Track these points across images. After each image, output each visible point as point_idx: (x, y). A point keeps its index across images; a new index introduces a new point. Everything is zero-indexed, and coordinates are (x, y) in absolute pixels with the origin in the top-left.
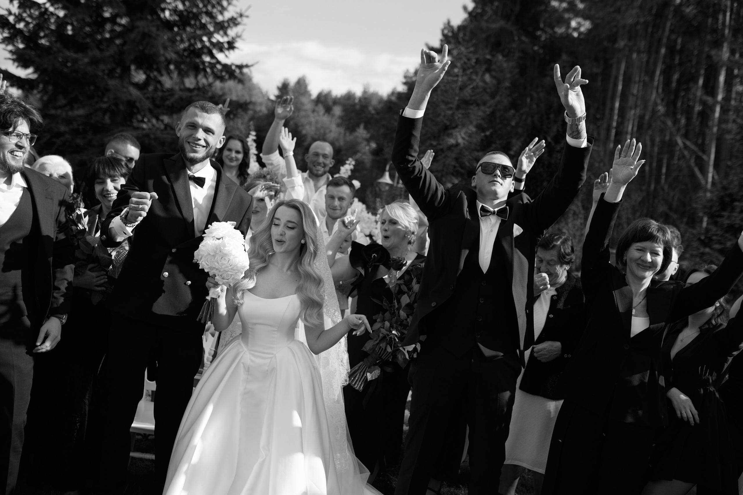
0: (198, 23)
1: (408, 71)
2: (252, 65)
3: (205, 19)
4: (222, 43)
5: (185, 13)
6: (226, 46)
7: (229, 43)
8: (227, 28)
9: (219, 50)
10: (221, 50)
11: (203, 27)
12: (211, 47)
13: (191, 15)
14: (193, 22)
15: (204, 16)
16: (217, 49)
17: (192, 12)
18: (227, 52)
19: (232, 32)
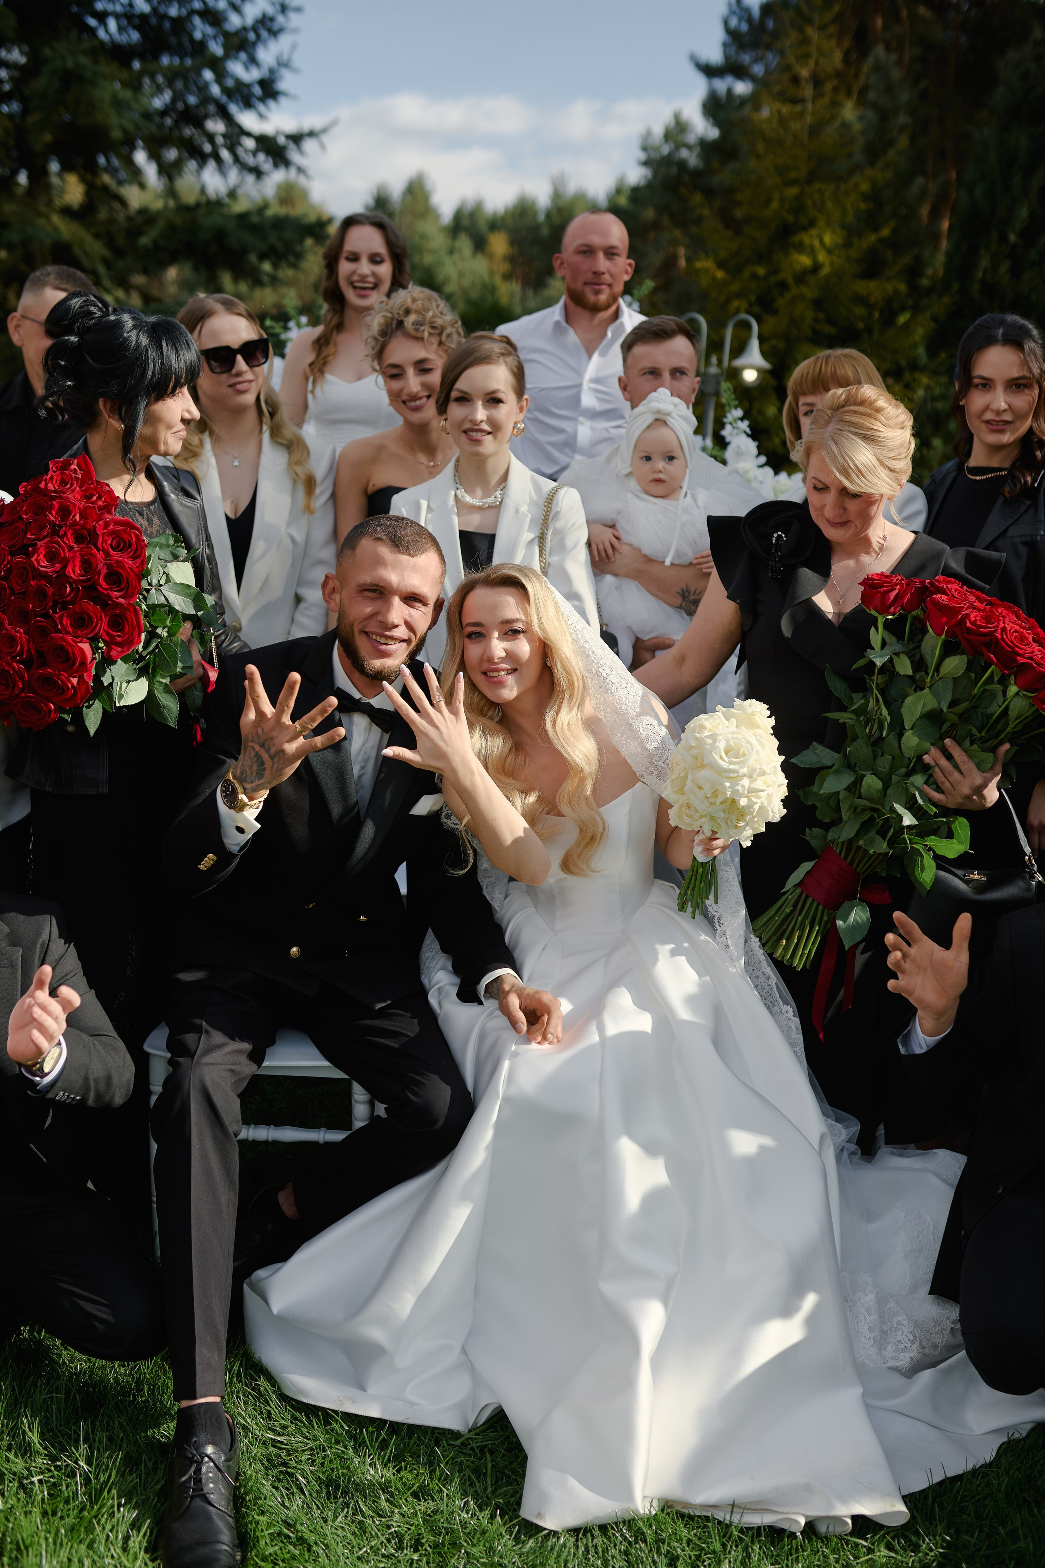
0: (185, 40)
1: (648, 134)
2: (325, 130)
3: (200, 29)
4: (248, 86)
5: (154, 21)
6: (257, 90)
7: (262, 83)
8: (254, 44)
9: (242, 105)
10: (248, 103)
11: (200, 47)
12: (224, 99)
13: (167, 25)
14: (173, 41)
15: (197, 21)
16: (237, 103)
17: (165, 16)
18: (261, 107)
19: (267, 54)
